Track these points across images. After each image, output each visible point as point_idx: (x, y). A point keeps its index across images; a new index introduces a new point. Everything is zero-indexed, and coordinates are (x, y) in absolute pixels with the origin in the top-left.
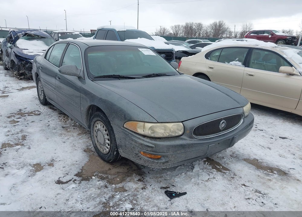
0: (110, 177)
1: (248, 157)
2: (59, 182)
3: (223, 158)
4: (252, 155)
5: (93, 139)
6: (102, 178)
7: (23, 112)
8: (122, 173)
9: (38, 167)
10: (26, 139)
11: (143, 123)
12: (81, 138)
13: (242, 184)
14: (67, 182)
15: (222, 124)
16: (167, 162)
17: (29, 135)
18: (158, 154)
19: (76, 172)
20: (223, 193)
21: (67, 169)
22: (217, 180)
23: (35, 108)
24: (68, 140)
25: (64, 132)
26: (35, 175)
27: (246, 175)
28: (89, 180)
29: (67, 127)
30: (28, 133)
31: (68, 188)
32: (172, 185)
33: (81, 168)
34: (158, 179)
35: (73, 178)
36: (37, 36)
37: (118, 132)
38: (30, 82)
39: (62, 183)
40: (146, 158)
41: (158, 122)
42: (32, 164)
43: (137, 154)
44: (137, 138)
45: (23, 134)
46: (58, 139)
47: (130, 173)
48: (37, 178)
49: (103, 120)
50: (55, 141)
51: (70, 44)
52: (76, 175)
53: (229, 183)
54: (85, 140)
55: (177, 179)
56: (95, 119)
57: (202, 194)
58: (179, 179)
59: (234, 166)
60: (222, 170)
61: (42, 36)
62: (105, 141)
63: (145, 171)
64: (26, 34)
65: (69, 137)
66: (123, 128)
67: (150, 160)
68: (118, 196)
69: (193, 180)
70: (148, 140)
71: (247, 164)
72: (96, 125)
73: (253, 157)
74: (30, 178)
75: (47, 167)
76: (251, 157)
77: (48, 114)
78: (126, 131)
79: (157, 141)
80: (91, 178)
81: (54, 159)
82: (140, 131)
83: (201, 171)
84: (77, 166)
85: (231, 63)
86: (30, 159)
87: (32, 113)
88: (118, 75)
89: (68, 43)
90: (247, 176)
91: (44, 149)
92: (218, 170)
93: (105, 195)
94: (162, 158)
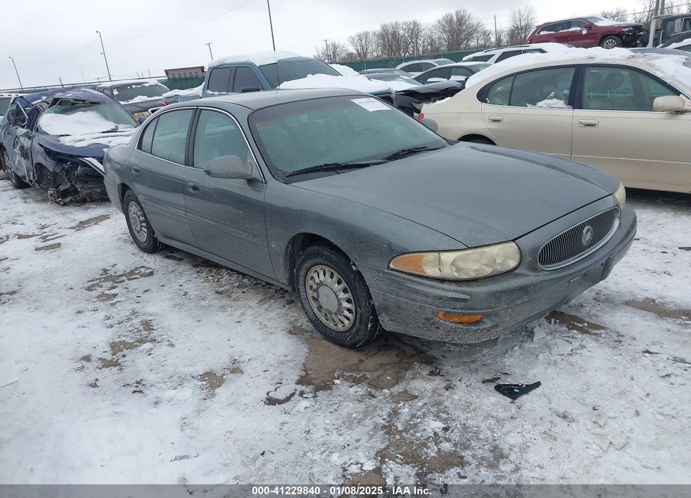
0: (368, 375)
1: (632, 298)
2: (271, 401)
3: (582, 306)
4: (637, 291)
5: (307, 306)
6: (356, 382)
7: (111, 273)
8: (390, 364)
9: (212, 380)
10: (154, 328)
11: (437, 254)
12: (270, 309)
13: (643, 350)
14: (288, 399)
15: (587, 233)
16: (497, 326)
17: (154, 320)
18: (479, 311)
19: (297, 378)
20: (612, 372)
21: (274, 372)
22: (590, 349)
23: (133, 261)
24: (243, 317)
25: (225, 302)
26: (215, 395)
27: (642, 332)
28: (331, 389)
29: (227, 291)
30: (150, 315)
31: (297, 408)
32: (504, 374)
33: (300, 366)
34: (469, 365)
35: (295, 390)
36: (82, 101)
37: (377, 280)
38: (89, 208)
39: (280, 402)
40: (451, 324)
41: (469, 248)
42: (195, 374)
43: (428, 320)
44: (428, 285)
45: (140, 319)
46: (220, 317)
47: (406, 363)
48: (223, 400)
49: (331, 262)
50: (218, 323)
51: (202, 110)
52: (298, 383)
53: (614, 352)
54: (278, 311)
55: (508, 361)
56: (310, 262)
57: (573, 381)
58: (512, 360)
59: (611, 318)
60: (590, 330)
61: (93, 100)
62: (340, 304)
63: (435, 355)
64: (56, 100)
65: (242, 311)
66: (389, 271)
67: (461, 326)
68: (406, 410)
69: (541, 357)
70: (453, 287)
71: (635, 311)
72: (312, 274)
73: (642, 296)
74: (208, 401)
75: (231, 376)
76: (639, 296)
77: (170, 269)
78: (398, 276)
79: (471, 286)
80: (333, 383)
81: (235, 358)
82: (431, 271)
83: (549, 338)
84: (291, 364)
85: (539, 104)
86: (186, 366)
87: (132, 272)
88: (334, 164)
89: (197, 109)
90: (645, 333)
91: (205, 342)
92: (583, 331)
93: (379, 412)
94: (484, 320)
